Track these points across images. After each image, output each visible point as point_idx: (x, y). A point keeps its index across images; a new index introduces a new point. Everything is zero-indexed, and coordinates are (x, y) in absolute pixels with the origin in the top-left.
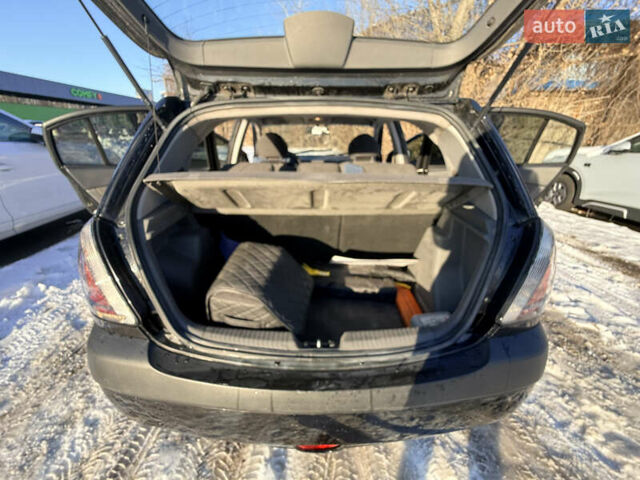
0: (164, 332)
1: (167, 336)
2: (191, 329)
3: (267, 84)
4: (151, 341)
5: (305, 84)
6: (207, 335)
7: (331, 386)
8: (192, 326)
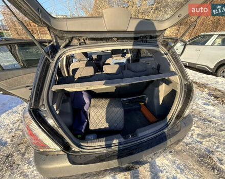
0: (71, 148)
1: (73, 149)
2: (82, 144)
3: (95, 37)
4: (68, 154)
5: (110, 37)
6: (90, 145)
7: (139, 150)
8: (82, 142)
